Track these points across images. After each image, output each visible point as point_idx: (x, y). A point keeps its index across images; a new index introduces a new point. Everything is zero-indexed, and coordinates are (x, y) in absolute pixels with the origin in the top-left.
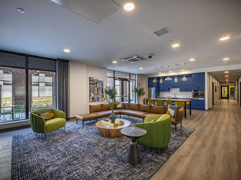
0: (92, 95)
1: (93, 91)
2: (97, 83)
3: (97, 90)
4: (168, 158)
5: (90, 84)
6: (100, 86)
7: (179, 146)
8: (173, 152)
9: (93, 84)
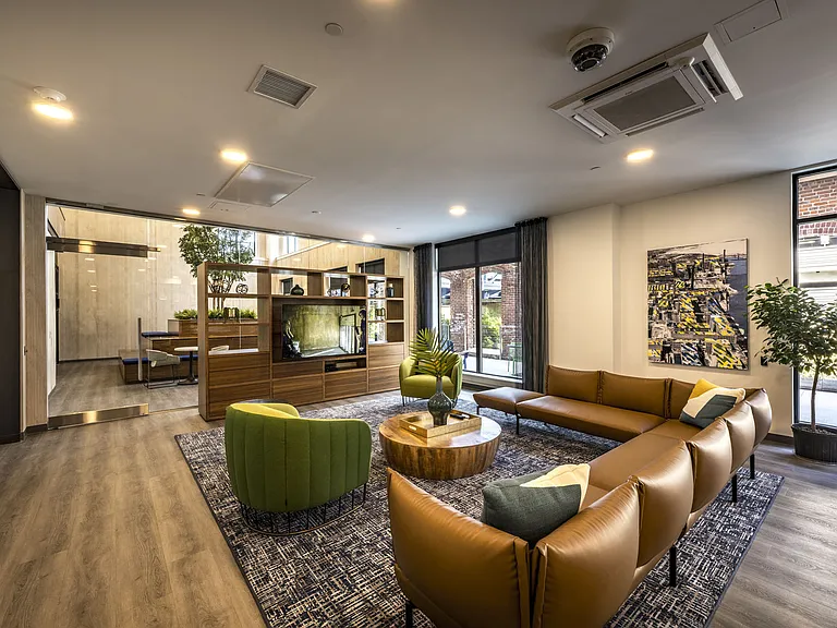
0: (664, 332)
1: (669, 315)
2: (691, 272)
3: (697, 309)
4: (218, 520)
5: (651, 280)
6: (720, 285)
7: (243, 573)
8: (228, 539)
9: (663, 280)
